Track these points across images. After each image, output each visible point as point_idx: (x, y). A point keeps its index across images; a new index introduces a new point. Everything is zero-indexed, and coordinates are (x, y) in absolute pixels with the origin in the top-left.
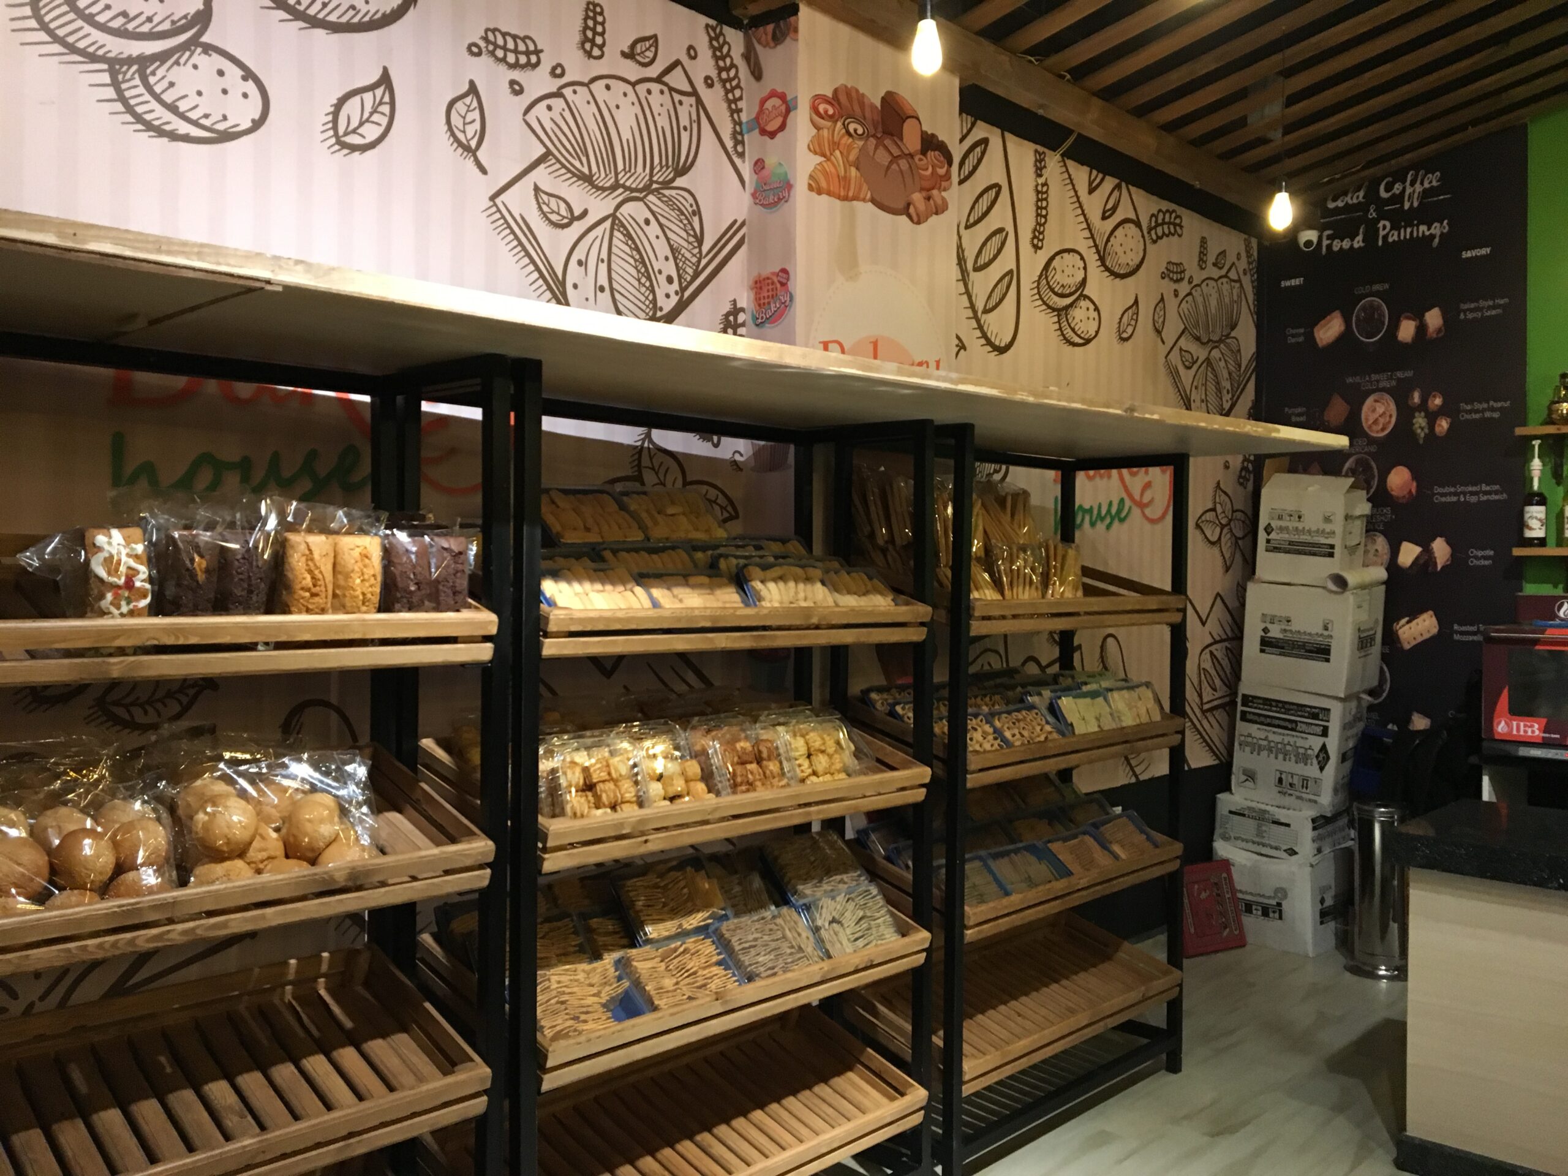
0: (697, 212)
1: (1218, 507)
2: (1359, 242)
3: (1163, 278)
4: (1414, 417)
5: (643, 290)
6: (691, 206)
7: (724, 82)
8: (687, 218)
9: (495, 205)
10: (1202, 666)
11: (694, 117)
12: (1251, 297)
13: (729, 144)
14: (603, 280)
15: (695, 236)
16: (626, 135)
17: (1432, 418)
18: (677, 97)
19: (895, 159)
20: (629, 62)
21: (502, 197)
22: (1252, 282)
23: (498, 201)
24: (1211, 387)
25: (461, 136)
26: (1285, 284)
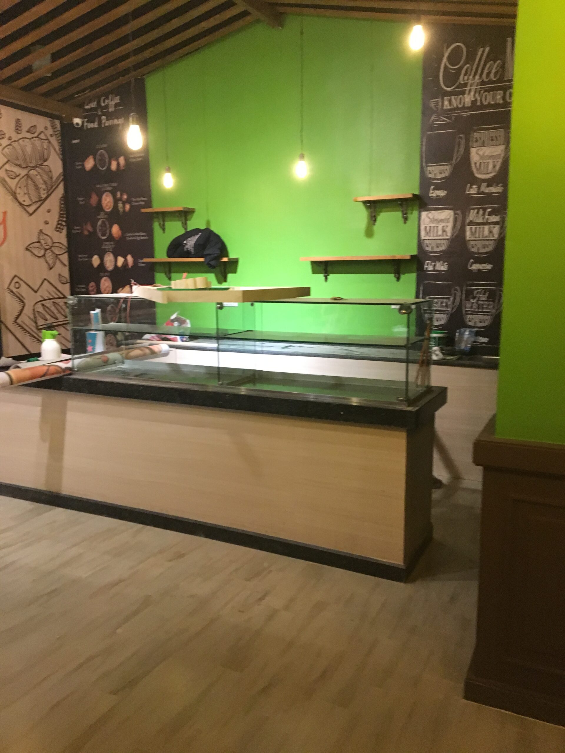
1: (43, 242)
2: (96, 125)
4: (118, 204)
10: (36, 310)
12: (57, 147)
17: (124, 203)
22: (57, 140)
24: (31, 187)
26: (74, 142)
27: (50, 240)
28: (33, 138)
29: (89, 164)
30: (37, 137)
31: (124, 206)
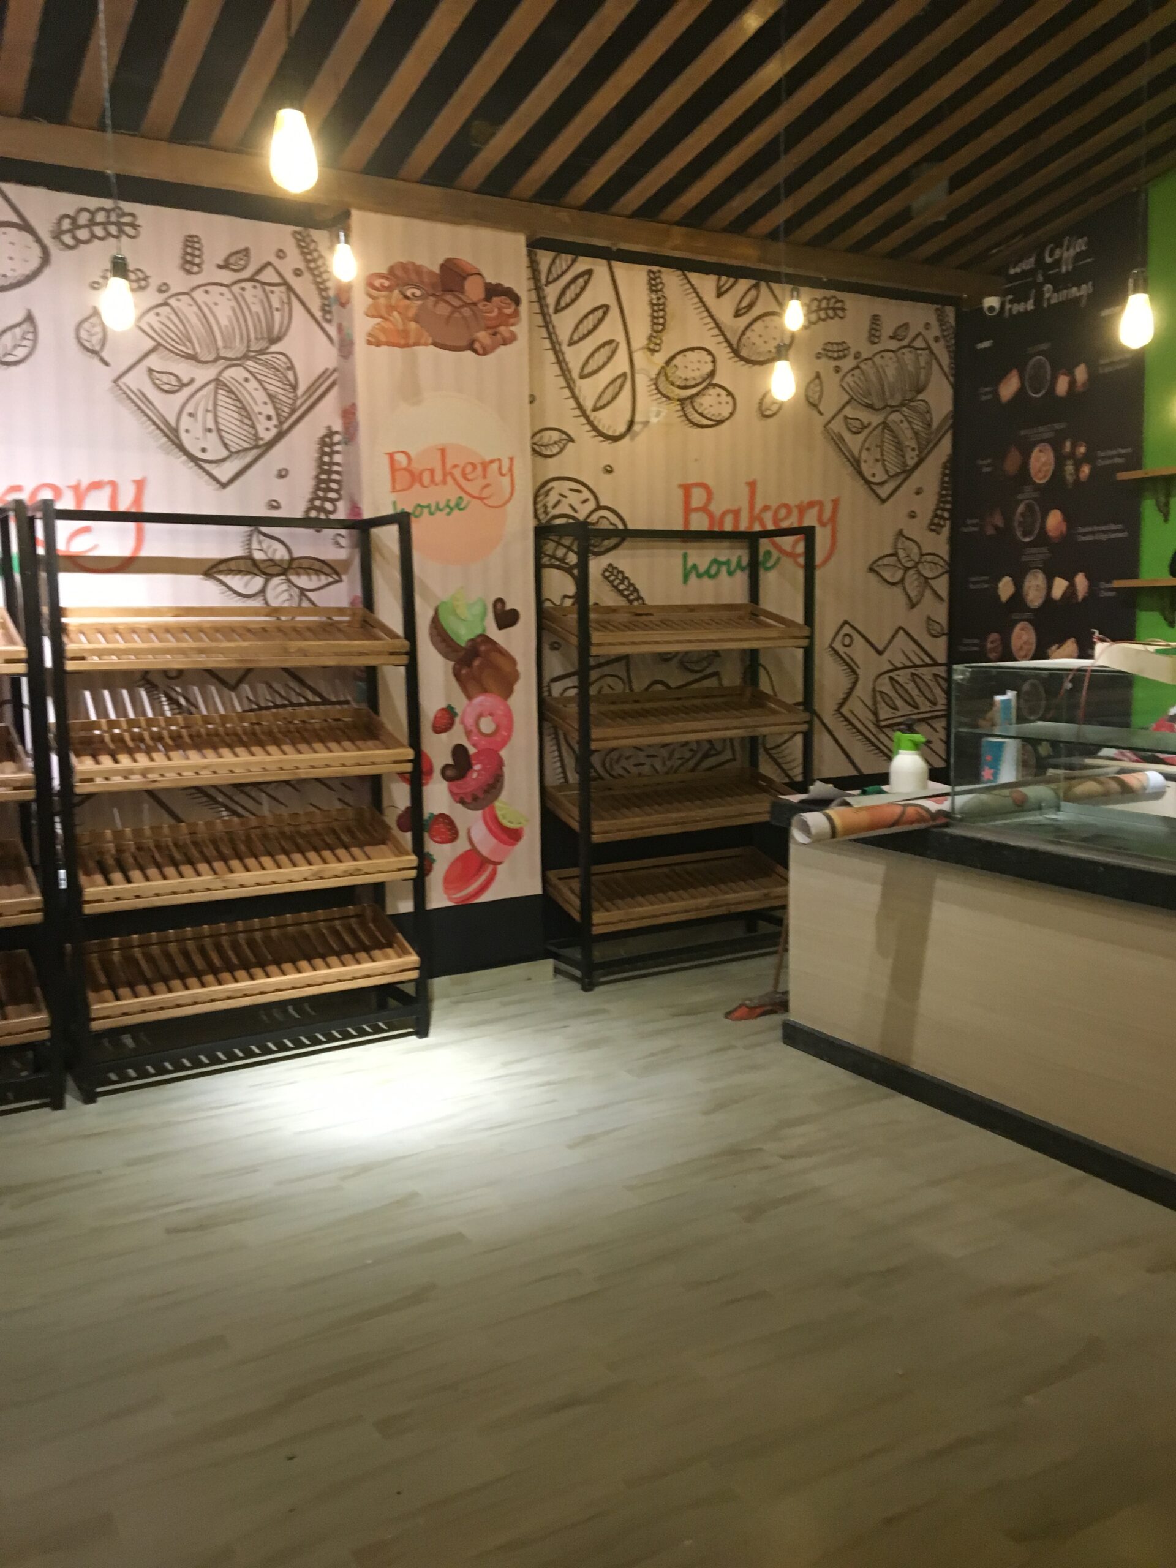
0: (291, 367)
1: (901, 554)
2: (1030, 306)
3: (818, 358)
4: (1066, 465)
5: (246, 427)
6: (285, 363)
7: (310, 270)
8: (282, 373)
9: (118, 386)
10: (878, 689)
11: (286, 300)
12: (945, 360)
13: (318, 314)
14: (211, 424)
15: (290, 385)
16: (224, 322)
17: (1078, 465)
18: (267, 288)
19: (456, 309)
20: (224, 271)
21: (125, 379)
22: (948, 347)
23: (120, 383)
24: (889, 447)
25: (87, 345)
26: (978, 346)
27: (916, 550)
28: (900, 348)
29: (1009, 388)
30: (909, 346)
31: (1077, 470)
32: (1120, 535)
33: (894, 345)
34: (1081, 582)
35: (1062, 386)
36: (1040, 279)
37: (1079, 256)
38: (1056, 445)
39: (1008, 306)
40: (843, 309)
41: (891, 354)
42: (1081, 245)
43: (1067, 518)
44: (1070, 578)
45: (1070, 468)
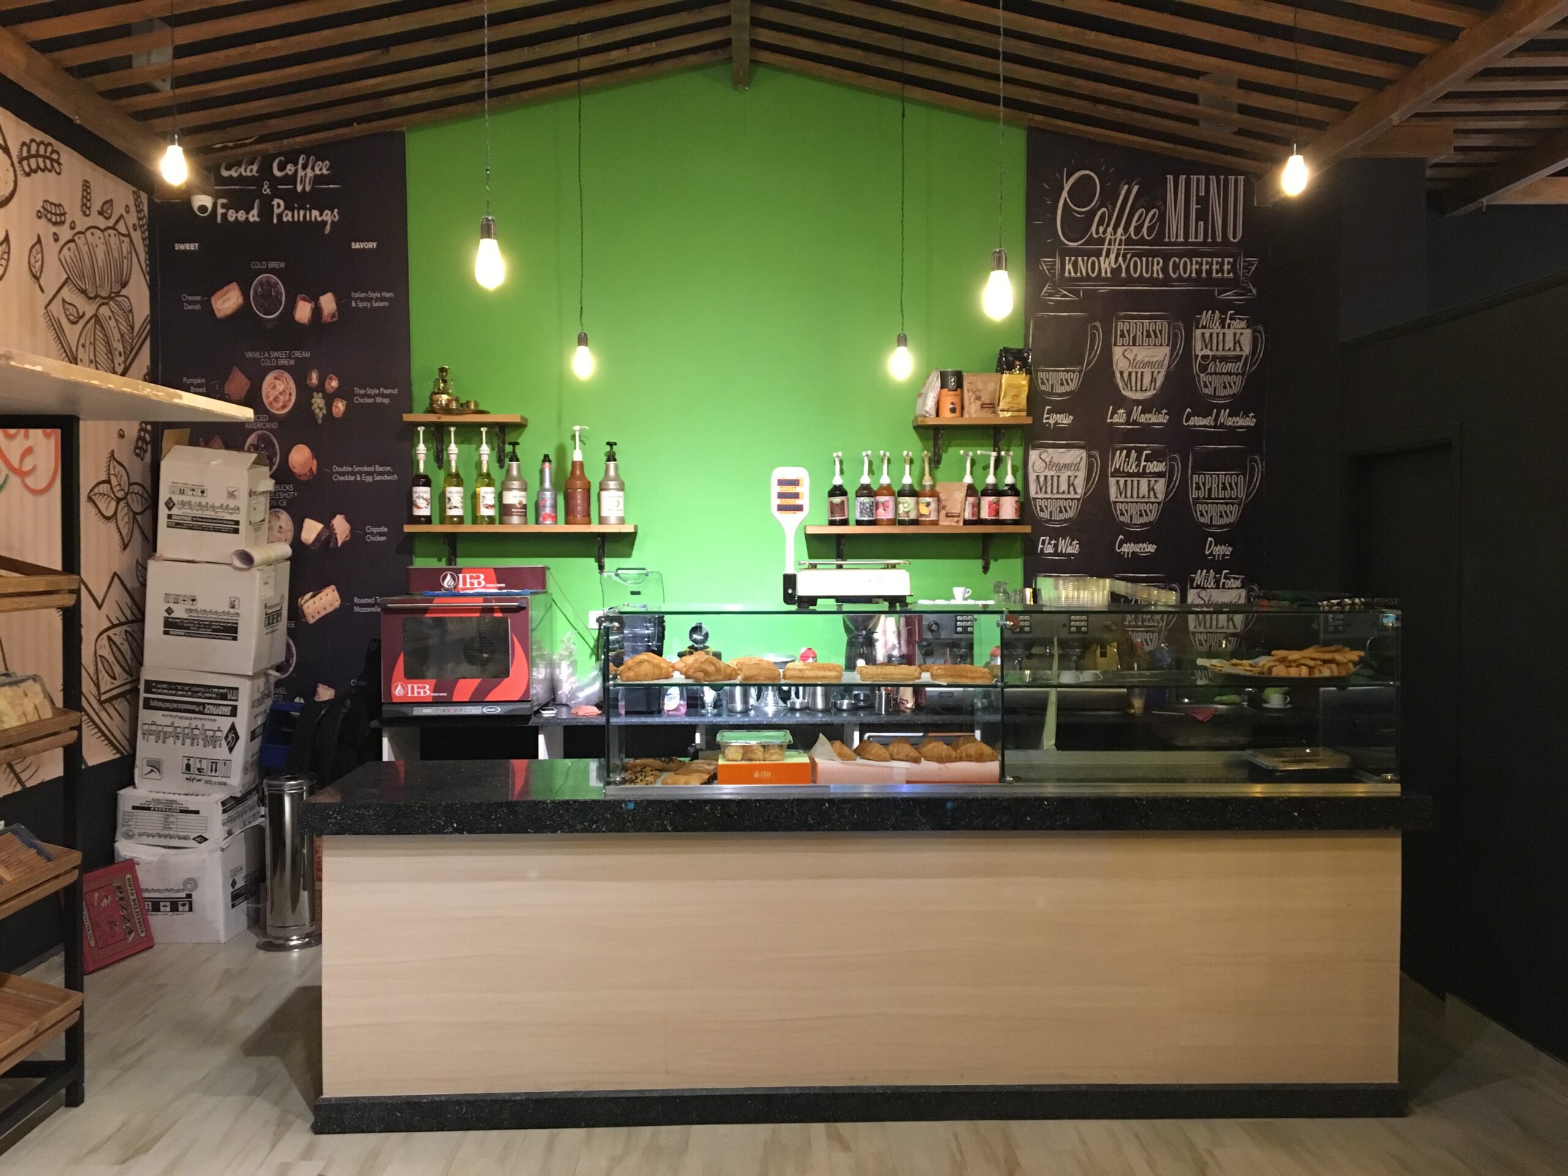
1: (113, 479)
2: (253, 216)
3: (39, 217)
4: (313, 397)
10: (99, 653)
12: (143, 256)
17: (329, 399)
22: (144, 239)
24: (101, 348)
26: (179, 247)
27: (125, 477)
28: (107, 228)
29: (227, 302)
30: (113, 228)
31: (329, 406)
32: (387, 478)
33: (102, 223)
34: (341, 526)
35: (303, 311)
36: (266, 190)
37: (317, 179)
38: (299, 374)
39: (220, 211)
40: (59, 164)
41: (98, 233)
42: (322, 168)
43: (316, 453)
44: (326, 521)
45: (318, 401)
